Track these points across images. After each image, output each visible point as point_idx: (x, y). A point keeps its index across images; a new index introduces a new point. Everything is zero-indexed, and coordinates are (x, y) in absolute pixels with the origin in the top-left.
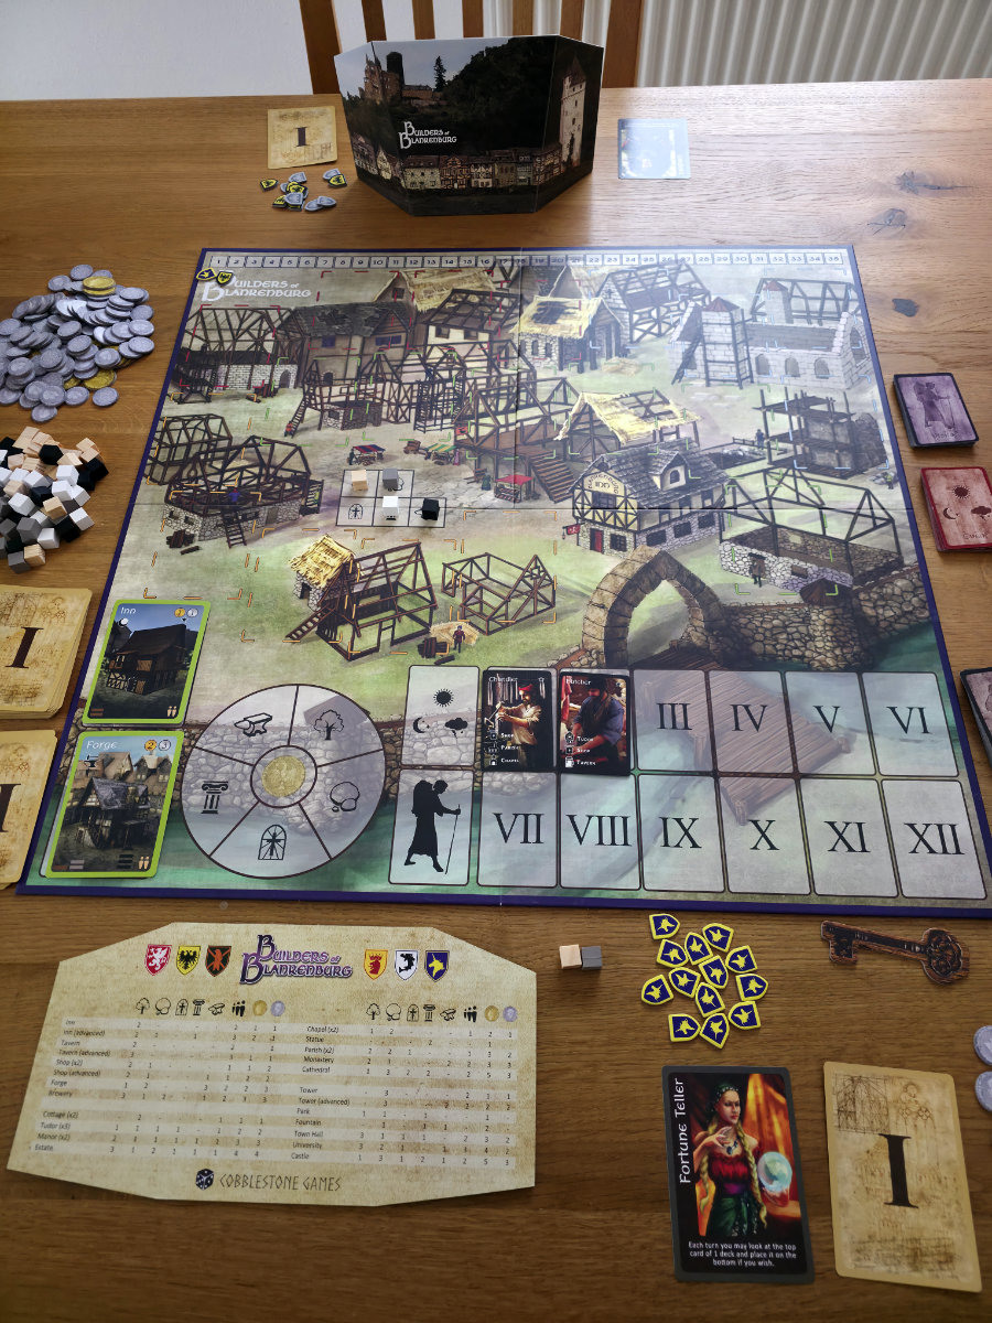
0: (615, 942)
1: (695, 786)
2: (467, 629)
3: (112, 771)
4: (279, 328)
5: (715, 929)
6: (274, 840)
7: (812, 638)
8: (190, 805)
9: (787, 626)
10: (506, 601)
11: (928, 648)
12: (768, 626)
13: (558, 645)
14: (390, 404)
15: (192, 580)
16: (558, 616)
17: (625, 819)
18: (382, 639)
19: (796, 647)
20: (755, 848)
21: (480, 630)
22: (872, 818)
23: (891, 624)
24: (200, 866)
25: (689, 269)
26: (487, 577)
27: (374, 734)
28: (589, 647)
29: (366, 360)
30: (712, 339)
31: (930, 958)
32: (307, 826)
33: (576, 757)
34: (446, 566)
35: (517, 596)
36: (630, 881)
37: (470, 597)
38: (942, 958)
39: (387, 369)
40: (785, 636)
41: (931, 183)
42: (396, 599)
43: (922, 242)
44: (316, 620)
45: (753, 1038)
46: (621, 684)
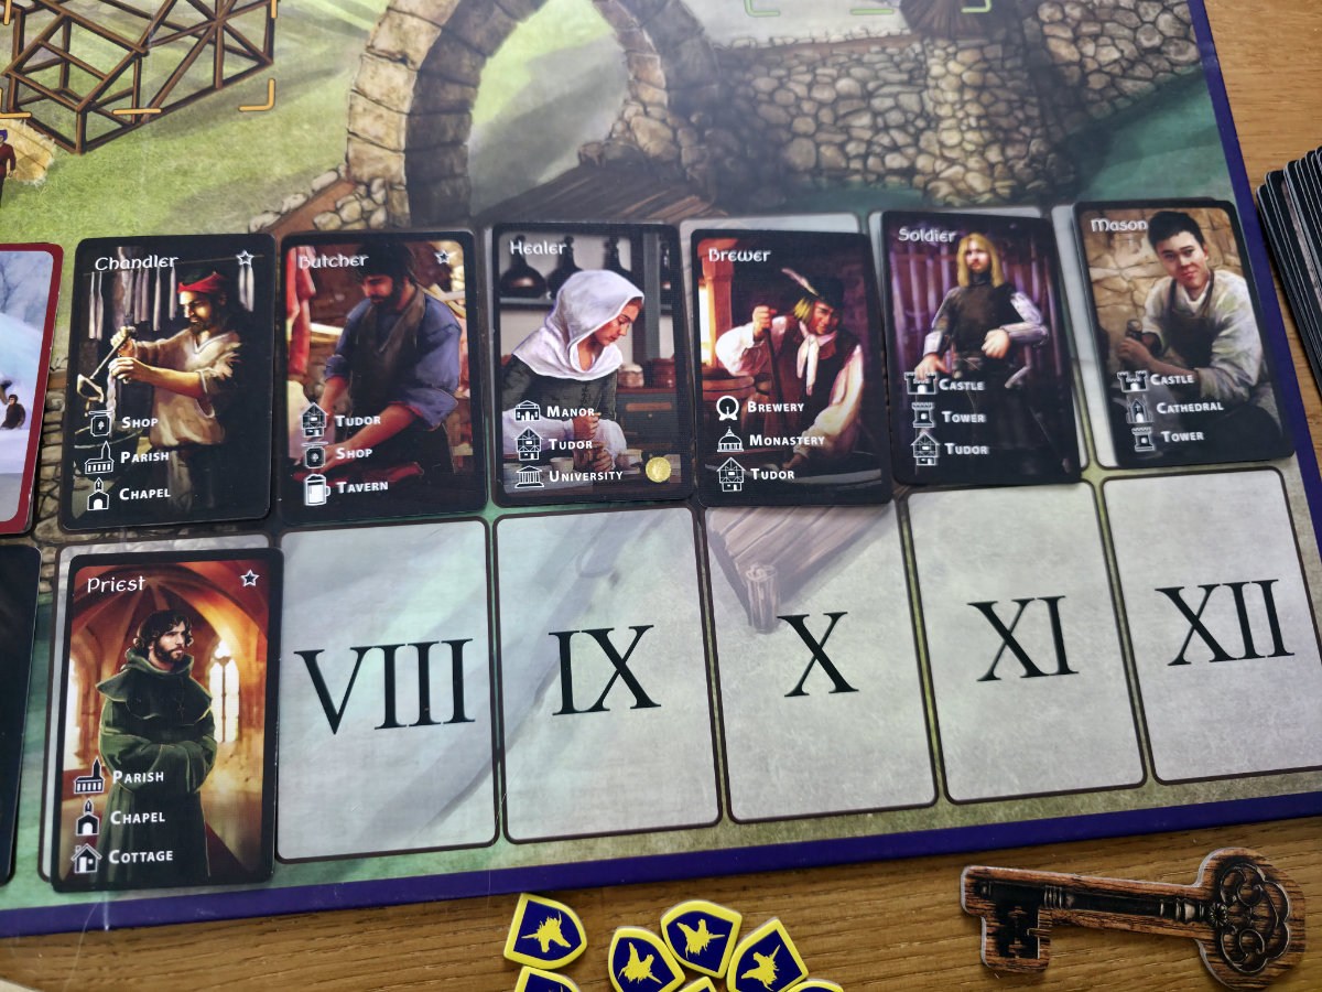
1: (644, 535)
7: (933, 122)
9: (868, 96)
10: (137, 55)
11: (1195, 140)
12: (824, 94)
13: (280, 169)
16: (283, 88)
17: (457, 647)
19: (895, 148)
20: (798, 692)
21: (62, 141)
22: (1082, 583)
23: (1113, 81)
28: (364, 172)
31: (1218, 932)
33: (336, 473)
35: (164, 41)
36: (471, 822)
38: (1245, 928)
40: (865, 120)
46: (451, 253)
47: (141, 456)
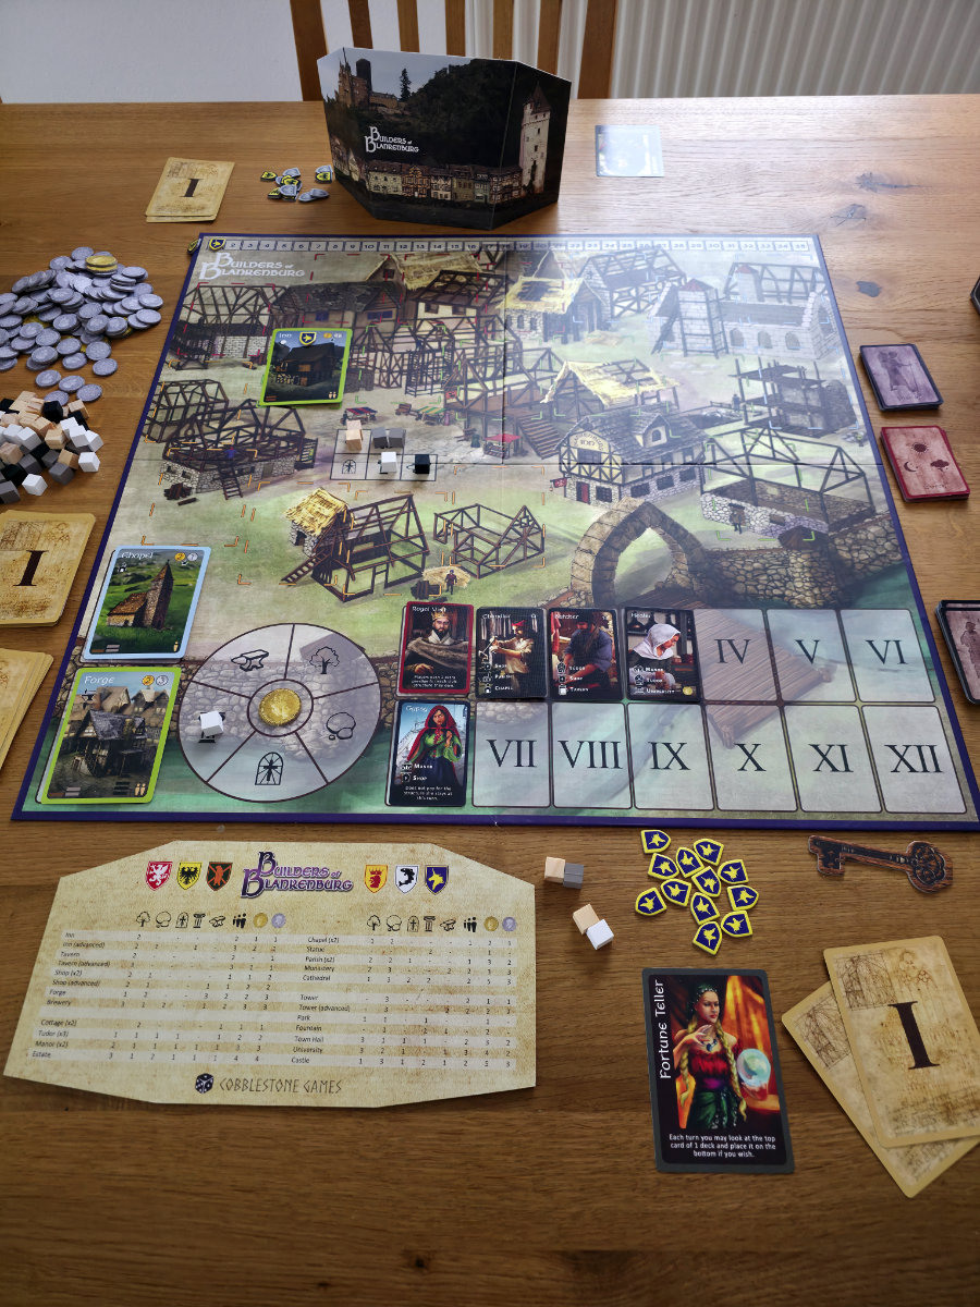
0: (608, 858)
1: (683, 713)
2: (459, 573)
3: (110, 704)
4: (274, 303)
5: (705, 844)
6: (271, 767)
7: (792, 579)
8: (187, 735)
9: (767, 569)
10: (497, 547)
11: (901, 588)
12: (749, 568)
13: (548, 587)
14: (381, 371)
15: (190, 528)
16: (547, 561)
17: (615, 744)
18: (376, 582)
19: (777, 588)
20: (742, 769)
21: (472, 574)
22: (855, 742)
23: (865, 566)
24: (197, 791)
25: (665, 254)
26: (478, 525)
27: (370, 668)
28: (578, 589)
29: (359, 332)
30: (689, 315)
31: (915, 869)
32: (305, 754)
33: (569, 685)
34: (437, 516)
35: (505, 544)
36: (622, 801)
37: (461, 545)
38: (926, 868)
39: (378, 340)
40: (765, 577)
41: (888, 182)
42: (390, 547)
43: (882, 233)
44: (311, 564)
45: (746, 945)
46: (608, 616)
47: (502, 676)
